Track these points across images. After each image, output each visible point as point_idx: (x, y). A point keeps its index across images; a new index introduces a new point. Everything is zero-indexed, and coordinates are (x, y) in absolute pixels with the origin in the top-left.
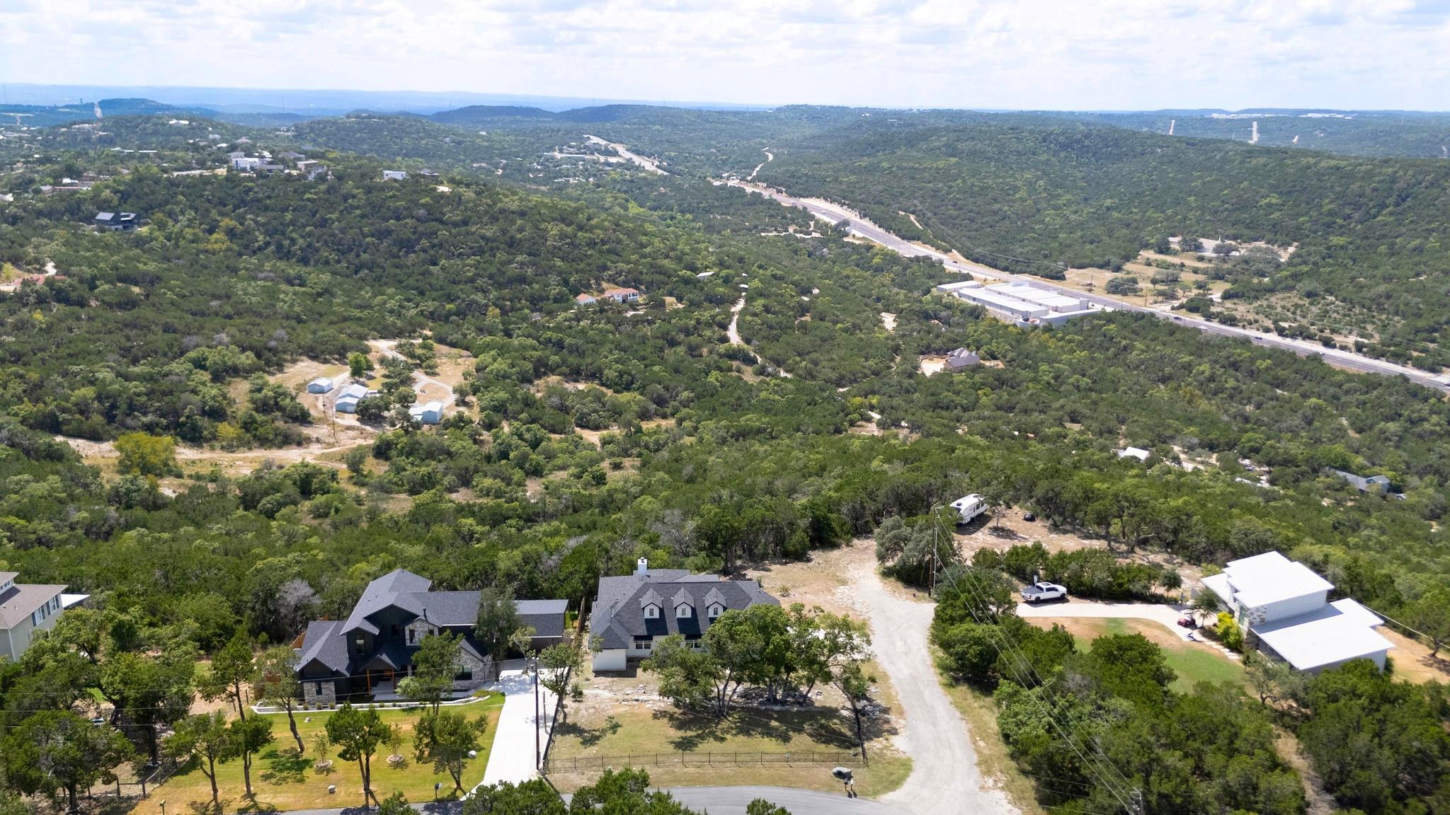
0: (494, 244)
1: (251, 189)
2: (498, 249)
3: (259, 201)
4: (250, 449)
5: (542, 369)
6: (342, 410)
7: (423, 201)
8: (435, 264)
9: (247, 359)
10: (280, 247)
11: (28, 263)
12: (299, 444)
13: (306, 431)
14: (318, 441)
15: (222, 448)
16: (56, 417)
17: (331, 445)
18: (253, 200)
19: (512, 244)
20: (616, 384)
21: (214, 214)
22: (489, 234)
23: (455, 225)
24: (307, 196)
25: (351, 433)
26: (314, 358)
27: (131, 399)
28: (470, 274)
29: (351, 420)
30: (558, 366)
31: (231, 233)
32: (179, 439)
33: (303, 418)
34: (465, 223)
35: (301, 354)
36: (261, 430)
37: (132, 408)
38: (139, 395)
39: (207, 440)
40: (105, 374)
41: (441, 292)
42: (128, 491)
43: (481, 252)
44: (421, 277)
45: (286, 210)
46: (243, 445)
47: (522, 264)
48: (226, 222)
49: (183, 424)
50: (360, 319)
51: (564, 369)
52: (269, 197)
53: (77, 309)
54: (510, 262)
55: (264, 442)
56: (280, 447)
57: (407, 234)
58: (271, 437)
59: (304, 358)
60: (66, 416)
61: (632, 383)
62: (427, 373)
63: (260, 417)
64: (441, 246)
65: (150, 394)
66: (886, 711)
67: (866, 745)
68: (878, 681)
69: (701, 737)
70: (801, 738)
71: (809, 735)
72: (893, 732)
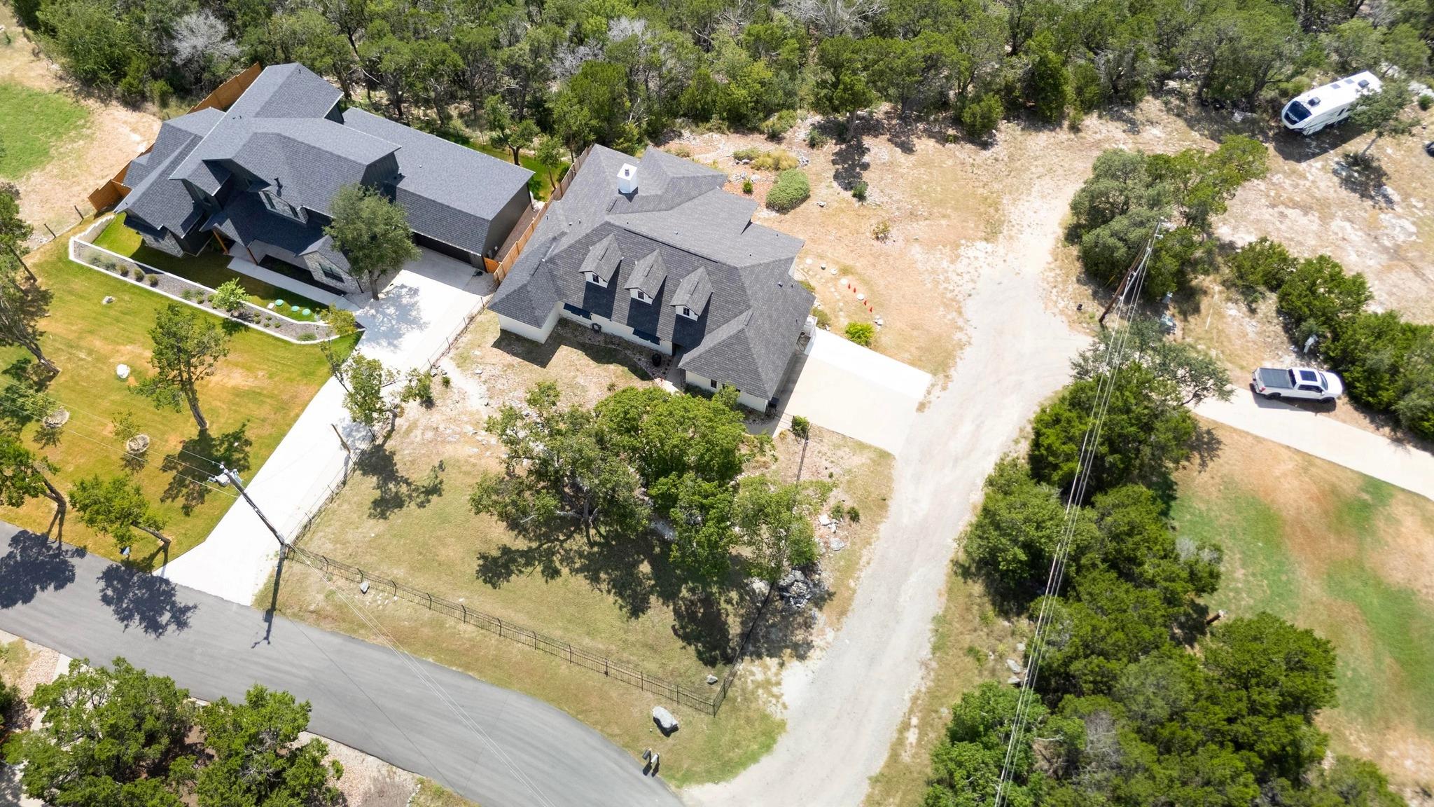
66: (823, 599)
67: (741, 667)
68: (862, 517)
69: (529, 557)
70: (660, 616)
71: (677, 612)
72: (801, 652)
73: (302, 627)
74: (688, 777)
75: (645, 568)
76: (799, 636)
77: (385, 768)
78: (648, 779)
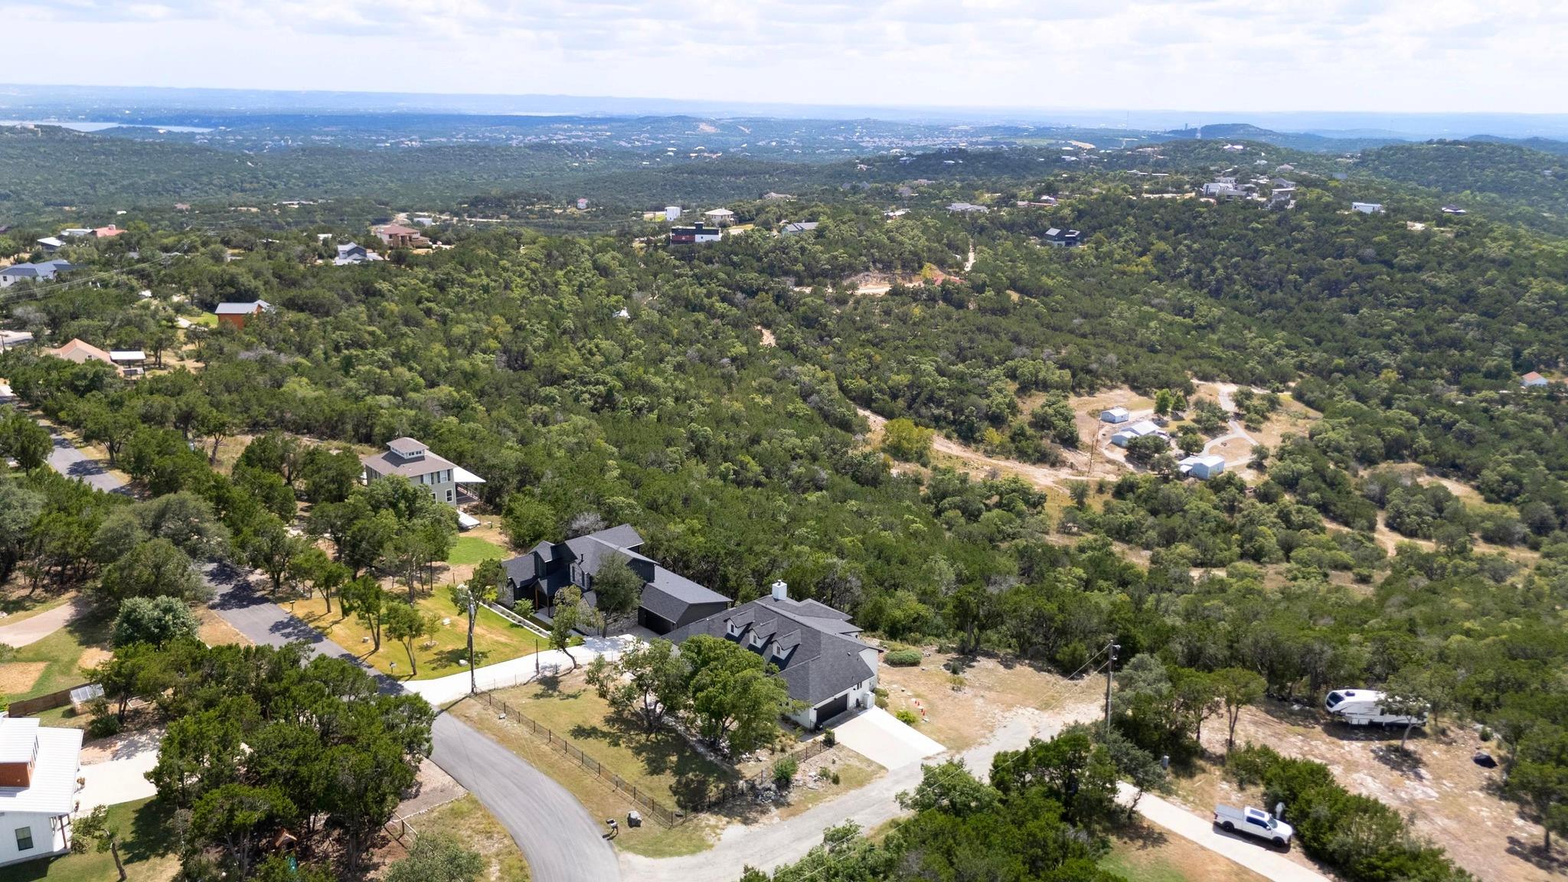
0: (1441, 297)
1: (1201, 214)
2: (1444, 302)
3: (1204, 227)
4: (1007, 459)
5: (1395, 450)
6: (1117, 443)
7: (1377, 239)
8: (1355, 311)
9: (1057, 375)
10: (1199, 276)
11: (951, 267)
12: (1053, 465)
13: (1068, 455)
14: (1072, 466)
15: (986, 451)
16: (871, 394)
17: (1081, 473)
18: (1199, 226)
19: (1468, 299)
20: (1492, 491)
21: (1152, 238)
22: (1441, 283)
23: (1404, 269)
24: (1255, 225)
25: (1109, 467)
26: (1134, 388)
27: (932, 392)
28: (1387, 328)
29: (1119, 455)
30: (1426, 452)
31: (1161, 258)
32: (955, 435)
33: (1071, 441)
34: (1419, 268)
35: (1123, 382)
36: (1024, 443)
37: (931, 399)
38: (940, 389)
39: (976, 441)
40: (928, 367)
41: (1340, 344)
42: (860, 464)
43: (1419, 304)
44: (1326, 325)
45: (1222, 238)
46: (1001, 453)
47: (1467, 324)
48: (1162, 246)
49: (963, 422)
50: (1220, 359)
51: (1432, 458)
52: (1215, 224)
53: (951, 309)
54: (1451, 321)
55: (1023, 456)
56: (1034, 464)
57: (1338, 274)
58: (1030, 451)
59: (1126, 386)
60: (878, 395)
61: (1517, 494)
62: (1247, 428)
63: (1030, 431)
64: (1371, 292)
65: (951, 391)
66: (782, 805)
67: (702, 815)
68: (841, 784)
69: (605, 735)
70: (668, 779)
71: (679, 782)
72: (746, 821)
73: (455, 720)
74: (629, 849)
75: (674, 758)
76: (752, 815)
77: (452, 782)
78: (604, 841)
